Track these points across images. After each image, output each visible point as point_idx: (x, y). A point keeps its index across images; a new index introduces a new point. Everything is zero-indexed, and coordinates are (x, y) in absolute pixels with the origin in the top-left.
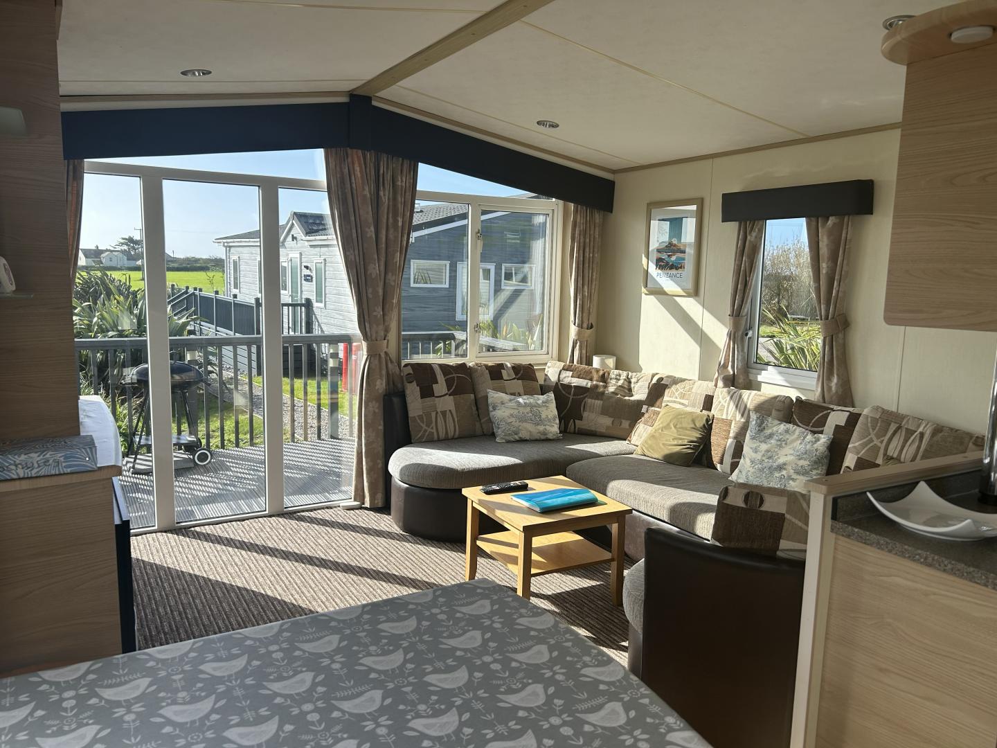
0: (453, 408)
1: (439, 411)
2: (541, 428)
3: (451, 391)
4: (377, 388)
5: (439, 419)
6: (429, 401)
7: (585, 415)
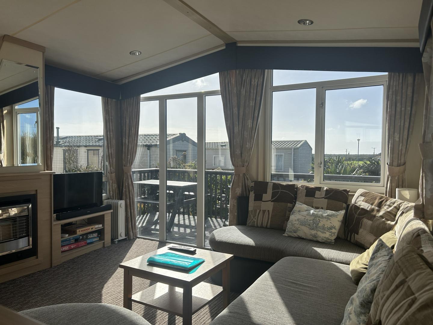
0: (271, 209)
1: (262, 209)
2: (313, 232)
3: (274, 199)
4: (236, 192)
5: (260, 214)
6: (258, 203)
7: (361, 231)
